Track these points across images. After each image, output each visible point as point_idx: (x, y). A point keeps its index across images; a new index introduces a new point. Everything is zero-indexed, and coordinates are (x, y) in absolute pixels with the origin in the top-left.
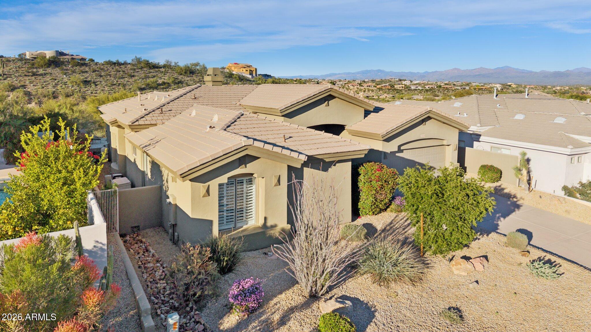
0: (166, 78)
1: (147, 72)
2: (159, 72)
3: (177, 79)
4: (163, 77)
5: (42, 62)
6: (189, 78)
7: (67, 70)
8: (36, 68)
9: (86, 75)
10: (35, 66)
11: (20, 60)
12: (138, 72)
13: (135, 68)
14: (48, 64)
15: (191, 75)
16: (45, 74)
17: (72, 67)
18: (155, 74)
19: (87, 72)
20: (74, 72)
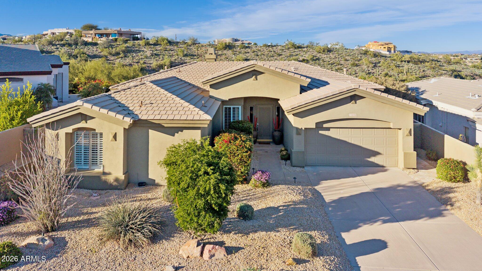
0: (306, 56)
1: (292, 51)
2: (302, 51)
3: (316, 56)
4: (305, 56)
5: (221, 47)
6: (325, 56)
7: (236, 51)
8: (217, 50)
9: (247, 55)
10: (217, 49)
11: (209, 45)
12: (285, 51)
13: (284, 48)
14: (225, 47)
15: (329, 53)
16: (222, 55)
17: (240, 49)
18: (298, 53)
19: (248, 52)
20: (240, 53)
